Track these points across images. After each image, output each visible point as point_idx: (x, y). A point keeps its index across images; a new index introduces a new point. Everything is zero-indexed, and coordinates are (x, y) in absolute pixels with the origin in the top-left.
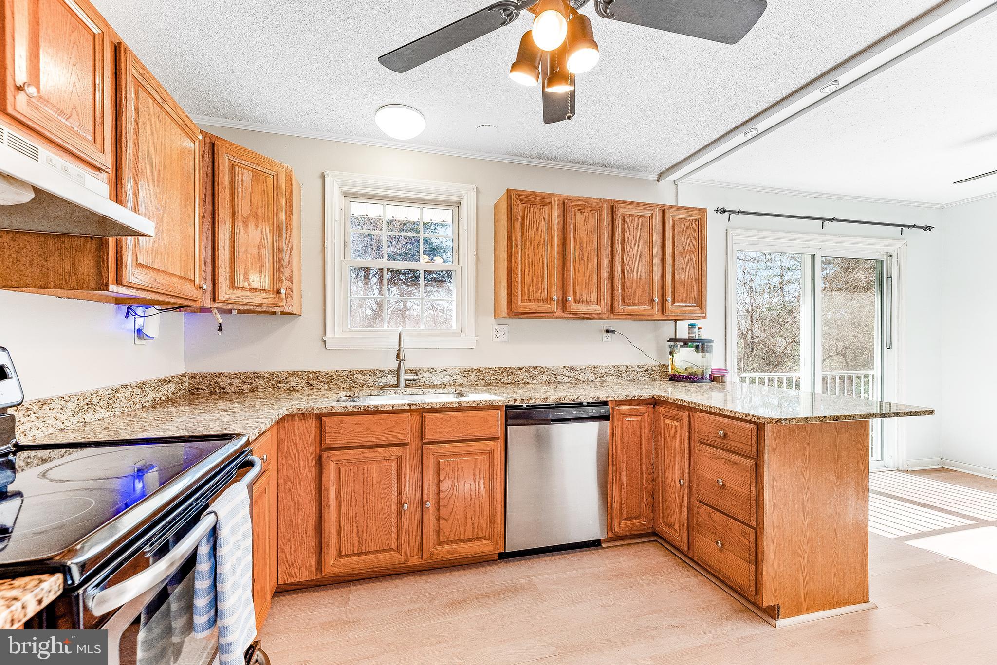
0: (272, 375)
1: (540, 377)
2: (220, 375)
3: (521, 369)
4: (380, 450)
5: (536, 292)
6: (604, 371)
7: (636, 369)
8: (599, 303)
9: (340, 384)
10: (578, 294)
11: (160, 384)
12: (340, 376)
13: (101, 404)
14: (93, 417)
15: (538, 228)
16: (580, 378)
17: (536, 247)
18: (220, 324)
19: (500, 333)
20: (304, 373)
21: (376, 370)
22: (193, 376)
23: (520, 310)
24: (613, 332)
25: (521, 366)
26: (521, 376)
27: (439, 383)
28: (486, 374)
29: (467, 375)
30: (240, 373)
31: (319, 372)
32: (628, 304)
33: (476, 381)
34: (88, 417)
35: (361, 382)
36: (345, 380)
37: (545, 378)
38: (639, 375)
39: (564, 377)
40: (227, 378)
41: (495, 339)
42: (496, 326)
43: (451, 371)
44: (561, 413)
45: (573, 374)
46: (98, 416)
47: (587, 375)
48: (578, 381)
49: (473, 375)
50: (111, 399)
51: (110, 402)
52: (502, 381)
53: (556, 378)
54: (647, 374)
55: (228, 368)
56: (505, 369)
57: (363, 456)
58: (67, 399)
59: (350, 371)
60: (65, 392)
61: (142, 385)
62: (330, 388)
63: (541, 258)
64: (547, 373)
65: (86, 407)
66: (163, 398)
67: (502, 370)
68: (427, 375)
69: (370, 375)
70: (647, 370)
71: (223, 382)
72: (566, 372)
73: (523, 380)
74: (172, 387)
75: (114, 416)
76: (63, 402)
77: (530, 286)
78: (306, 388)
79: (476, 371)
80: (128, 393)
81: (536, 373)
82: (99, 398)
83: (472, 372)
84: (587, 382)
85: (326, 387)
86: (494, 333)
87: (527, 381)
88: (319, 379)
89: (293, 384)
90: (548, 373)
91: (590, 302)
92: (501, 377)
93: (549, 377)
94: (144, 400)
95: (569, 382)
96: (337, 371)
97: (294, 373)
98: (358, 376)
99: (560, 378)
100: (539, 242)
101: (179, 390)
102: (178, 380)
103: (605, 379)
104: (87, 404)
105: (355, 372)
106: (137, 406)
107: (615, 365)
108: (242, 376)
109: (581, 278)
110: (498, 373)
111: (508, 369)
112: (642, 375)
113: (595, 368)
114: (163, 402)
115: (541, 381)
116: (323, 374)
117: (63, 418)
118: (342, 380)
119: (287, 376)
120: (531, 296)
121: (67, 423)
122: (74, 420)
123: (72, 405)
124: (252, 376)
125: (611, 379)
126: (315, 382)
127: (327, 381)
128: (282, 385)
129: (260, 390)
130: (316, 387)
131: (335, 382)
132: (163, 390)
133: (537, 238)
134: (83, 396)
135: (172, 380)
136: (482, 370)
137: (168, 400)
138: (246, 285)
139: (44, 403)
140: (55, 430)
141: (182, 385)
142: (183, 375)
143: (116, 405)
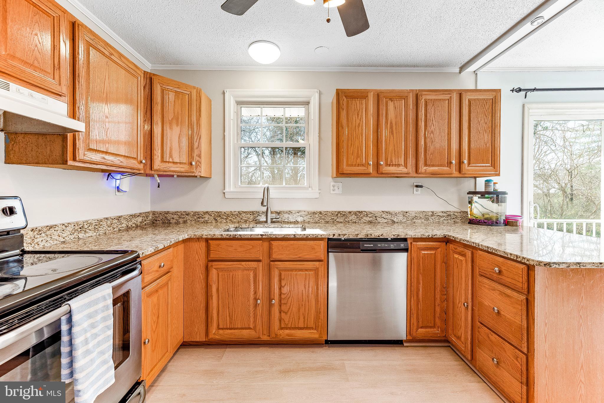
0: (195, 214)
1: (365, 218)
2: (167, 213)
3: (350, 212)
4: (243, 263)
5: (357, 159)
6: (414, 215)
7: (441, 214)
8: (406, 166)
9: (233, 220)
10: (389, 160)
11: (131, 217)
12: (233, 215)
13: (90, 228)
14: (84, 235)
15: (358, 114)
16: (395, 220)
17: (357, 127)
18: (159, 183)
19: (336, 188)
20: (212, 213)
21: (254, 212)
22: (154, 213)
23: (345, 172)
24: (421, 187)
25: (350, 210)
26: (350, 218)
27: (294, 220)
28: (326, 216)
29: (312, 216)
30: (178, 212)
31: (221, 212)
32: (429, 166)
33: (319, 220)
34: (81, 235)
35: (245, 218)
36: (236, 218)
37: (368, 219)
38: (443, 219)
39: (382, 219)
40: (171, 215)
41: (332, 192)
42: (332, 183)
43: (302, 213)
44: (369, 245)
45: (389, 217)
46: (87, 235)
47: (401, 218)
48: (394, 222)
49: (317, 216)
51: (96, 227)
52: (337, 220)
53: (377, 219)
54: (450, 218)
55: (172, 209)
56: (339, 212)
57: (232, 266)
58: (67, 225)
59: (239, 212)
60: (65, 221)
61: (119, 218)
62: (227, 222)
63: (360, 136)
64: (369, 216)
65: (80, 230)
66: (134, 225)
67: (337, 213)
68: (286, 216)
69: (250, 215)
70: (450, 215)
71: (169, 217)
72: (384, 216)
73: (351, 220)
74: (140, 219)
75: (99, 235)
76: (64, 227)
77: (352, 155)
78: (213, 222)
79: (319, 213)
80: (109, 222)
81: (362, 215)
82: (88, 225)
83: (316, 214)
84: (401, 223)
85: (225, 222)
86: (332, 188)
87: (355, 221)
88: (221, 217)
89: (206, 219)
90: (371, 216)
91: (399, 165)
92: (336, 218)
93: (371, 219)
94: (120, 226)
95: (386, 223)
96: (231, 212)
97: (207, 212)
98: (243, 215)
99: (379, 220)
100: (359, 124)
101: (145, 221)
102: (144, 215)
103: (415, 221)
104: (81, 228)
105: (241, 212)
106: (115, 230)
107: (422, 210)
108: (179, 214)
109: (391, 148)
110: (334, 215)
111: (341, 212)
112: (446, 219)
113: (407, 212)
114: (134, 227)
115: (365, 221)
116: (223, 213)
117: (64, 235)
118: (234, 217)
119: (203, 214)
120: (353, 162)
121: (67, 238)
122: (72, 237)
123: (70, 228)
124: (184, 213)
125: (420, 221)
126: (219, 218)
127: (225, 217)
128: (200, 220)
129: (188, 222)
130: (219, 221)
131: (230, 218)
132: (133, 221)
133: (358, 121)
134: (77, 224)
135: (140, 215)
136: (323, 213)
137: (137, 226)
138: (171, 160)
139: (51, 227)
140: (58, 242)
141: (147, 218)
142: (148, 213)
143: (100, 229)
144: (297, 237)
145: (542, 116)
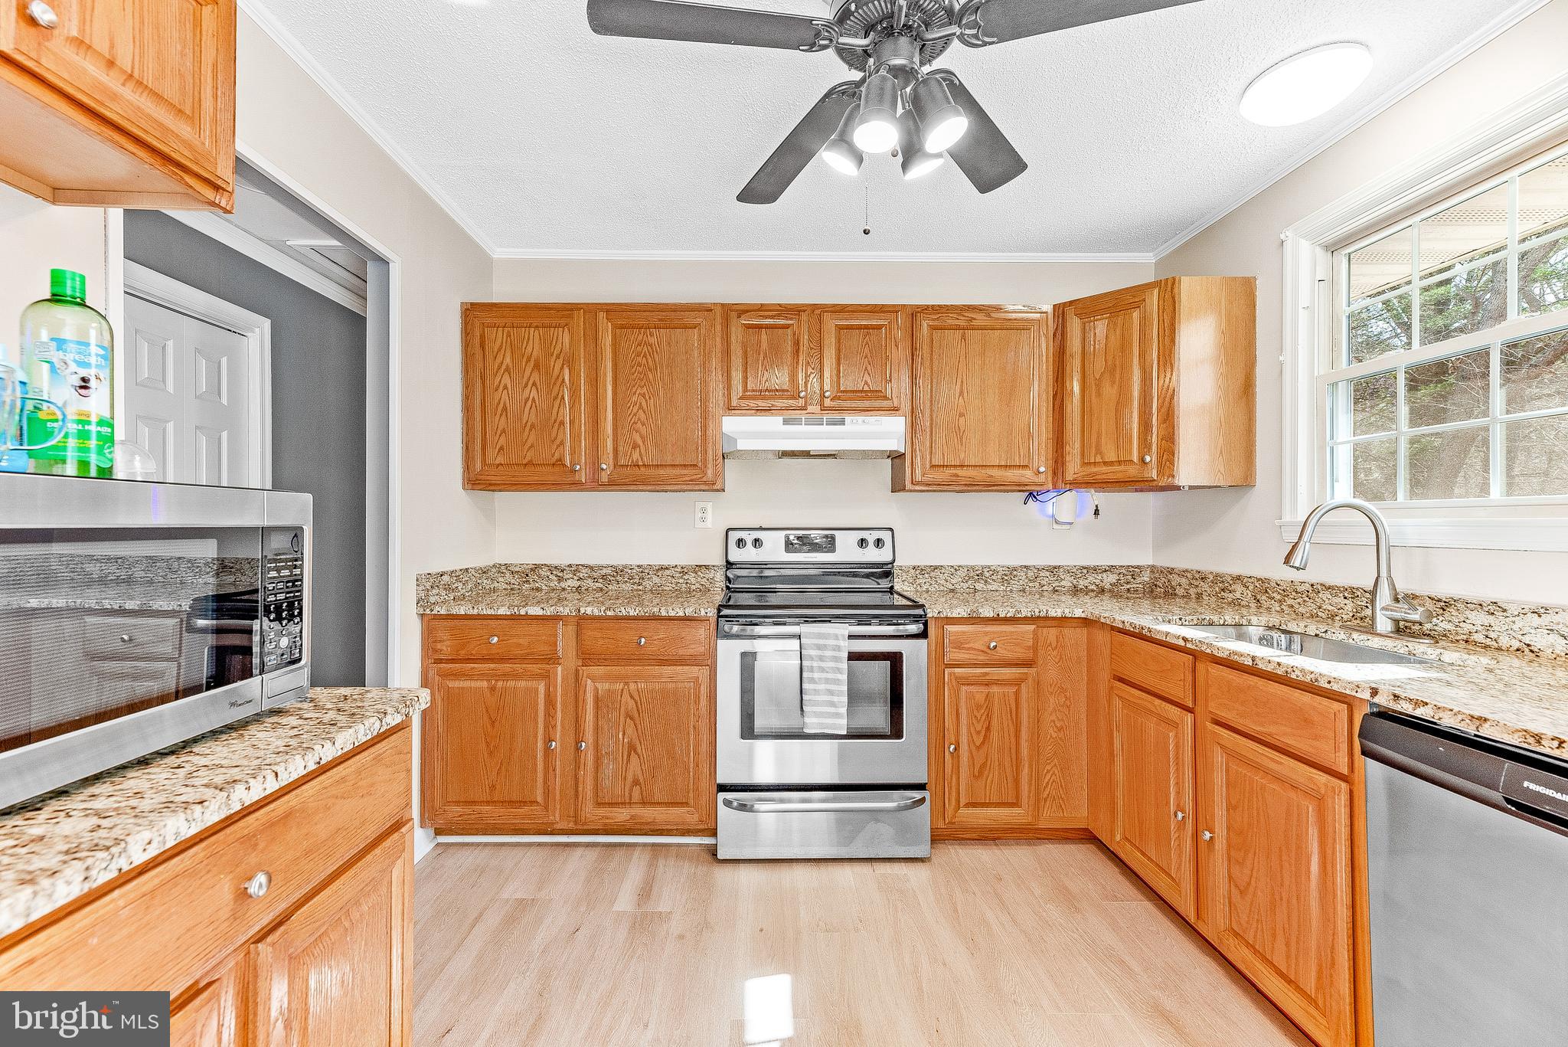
0: (1218, 578)
2: (1171, 571)
9: (1297, 606)
11: (1085, 571)
12: (1297, 592)
13: (994, 577)
14: (985, 587)
18: (1097, 506)
20: (1249, 580)
22: (1153, 569)
30: (1187, 571)
31: (1268, 580)
34: (979, 586)
35: (1330, 608)
36: (1304, 601)
40: (1176, 576)
43: (1557, 618)
46: (990, 587)
50: (1006, 576)
51: (1006, 578)
55: (1180, 564)
58: (958, 568)
59: (1312, 585)
60: (955, 563)
61: (1053, 569)
62: (1283, 611)
66: (1093, 587)
68: (1477, 618)
69: (1345, 598)
71: (1175, 580)
74: (1112, 578)
75: (1011, 591)
76: (952, 570)
78: (1253, 605)
80: (1030, 574)
82: (991, 573)
85: (1278, 609)
88: (1268, 593)
89: (1238, 595)
94: (1057, 584)
96: (1292, 581)
97: (1239, 578)
98: (1325, 595)
101: (1128, 583)
102: (1124, 571)
104: (978, 576)
105: (1319, 587)
106: (1045, 588)
108: (1189, 575)
114: (1093, 591)
116: (1273, 584)
117: (953, 581)
118: (1300, 600)
119: (1231, 582)
122: (965, 585)
123: (962, 573)
124: (1197, 576)
126: (1264, 597)
127: (1278, 597)
128: (1226, 595)
129: (1204, 597)
130: (1265, 605)
131: (1290, 602)
132: (1090, 578)
134: (973, 568)
135: (1111, 569)
137: (1102, 591)
138: (1099, 459)
139: (936, 568)
140: (946, 589)
141: (1134, 579)
142: (1138, 567)
143: (1014, 582)
144: (1261, 666)
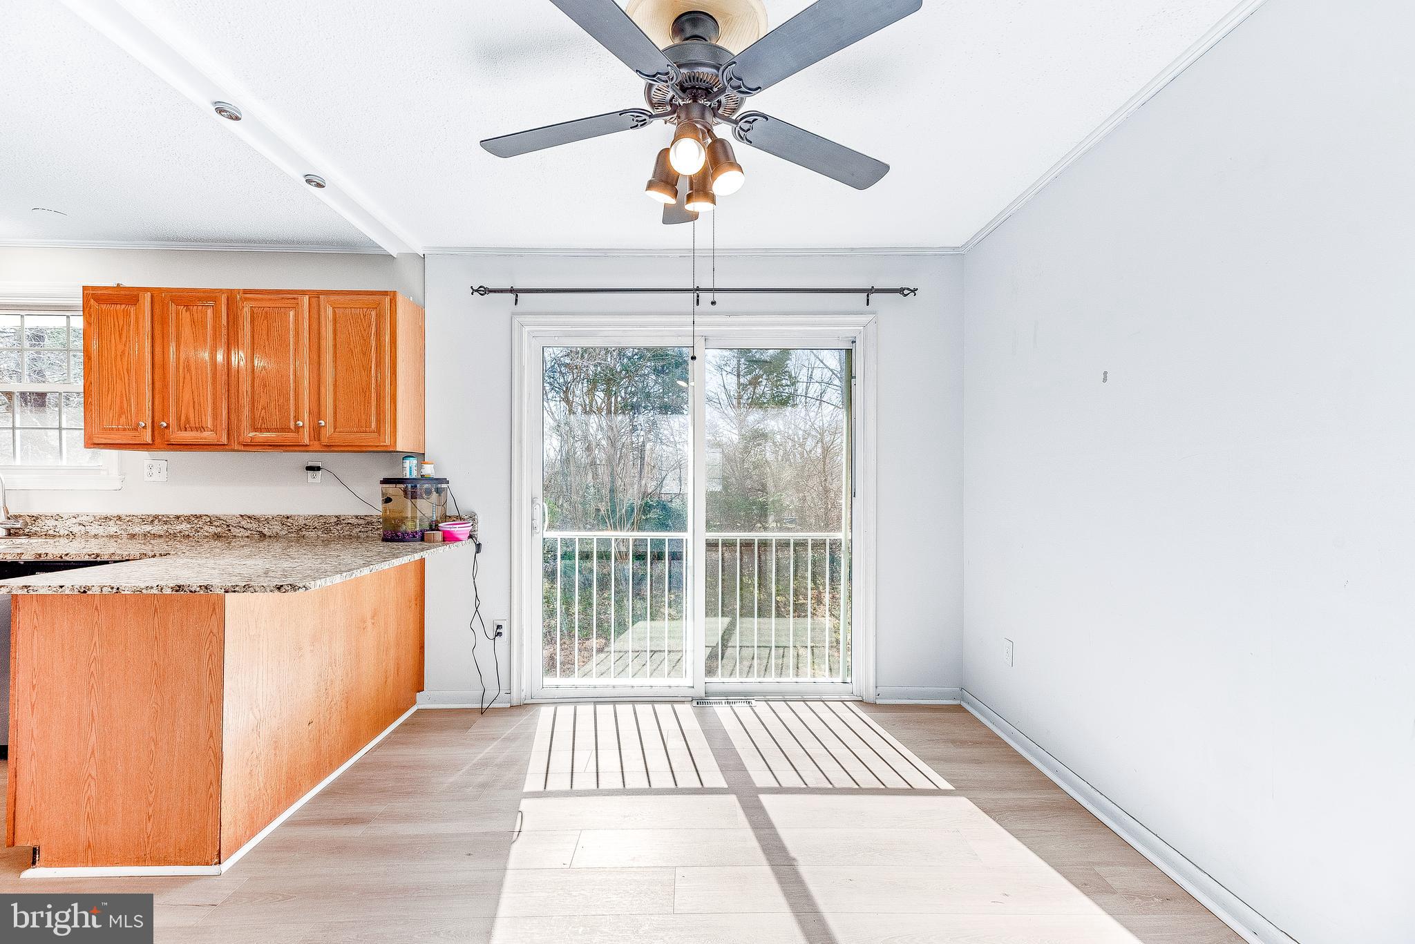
1: (206, 528)
3: (178, 517)
5: (120, 416)
6: (302, 522)
7: (354, 521)
8: (214, 430)
10: (183, 418)
15: (120, 335)
16: (266, 531)
17: (119, 359)
19: (155, 471)
24: (318, 469)
25: (179, 513)
26: (178, 527)
27: (66, 533)
28: (130, 523)
29: (103, 524)
33: (116, 532)
37: (213, 530)
38: (358, 530)
39: (241, 529)
41: (146, 478)
42: (148, 462)
43: (82, 518)
45: (254, 525)
47: (277, 528)
48: (263, 536)
49: (111, 523)
52: (152, 532)
53: (230, 530)
54: (370, 529)
56: (156, 517)
63: (126, 373)
64: (215, 523)
67: (151, 519)
68: (50, 523)
70: (371, 523)
72: (243, 523)
73: (180, 532)
77: (110, 409)
79: (115, 519)
81: (200, 523)
83: (111, 520)
84: (276, 537)
86: (147, 470)
87: (187, 533)
90: (218, 524)
91: (201, 428)
92: (150, 528)
93: (219, 529)
95: (248, 537)
99: (235, 531)
100: (123, 353)
103: (303, 533)
107: (319, 513)
109: (187, 396)
110: (146, 522)
111: (160, 517)
112: (363, 530)
113: (288, 518)
115: (207, 534)
120: (112, 422)
125: (313, 534)
133: (120, 347)
136: (124, 517)
145: (556, 338)
